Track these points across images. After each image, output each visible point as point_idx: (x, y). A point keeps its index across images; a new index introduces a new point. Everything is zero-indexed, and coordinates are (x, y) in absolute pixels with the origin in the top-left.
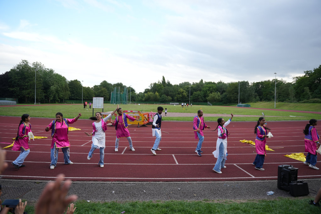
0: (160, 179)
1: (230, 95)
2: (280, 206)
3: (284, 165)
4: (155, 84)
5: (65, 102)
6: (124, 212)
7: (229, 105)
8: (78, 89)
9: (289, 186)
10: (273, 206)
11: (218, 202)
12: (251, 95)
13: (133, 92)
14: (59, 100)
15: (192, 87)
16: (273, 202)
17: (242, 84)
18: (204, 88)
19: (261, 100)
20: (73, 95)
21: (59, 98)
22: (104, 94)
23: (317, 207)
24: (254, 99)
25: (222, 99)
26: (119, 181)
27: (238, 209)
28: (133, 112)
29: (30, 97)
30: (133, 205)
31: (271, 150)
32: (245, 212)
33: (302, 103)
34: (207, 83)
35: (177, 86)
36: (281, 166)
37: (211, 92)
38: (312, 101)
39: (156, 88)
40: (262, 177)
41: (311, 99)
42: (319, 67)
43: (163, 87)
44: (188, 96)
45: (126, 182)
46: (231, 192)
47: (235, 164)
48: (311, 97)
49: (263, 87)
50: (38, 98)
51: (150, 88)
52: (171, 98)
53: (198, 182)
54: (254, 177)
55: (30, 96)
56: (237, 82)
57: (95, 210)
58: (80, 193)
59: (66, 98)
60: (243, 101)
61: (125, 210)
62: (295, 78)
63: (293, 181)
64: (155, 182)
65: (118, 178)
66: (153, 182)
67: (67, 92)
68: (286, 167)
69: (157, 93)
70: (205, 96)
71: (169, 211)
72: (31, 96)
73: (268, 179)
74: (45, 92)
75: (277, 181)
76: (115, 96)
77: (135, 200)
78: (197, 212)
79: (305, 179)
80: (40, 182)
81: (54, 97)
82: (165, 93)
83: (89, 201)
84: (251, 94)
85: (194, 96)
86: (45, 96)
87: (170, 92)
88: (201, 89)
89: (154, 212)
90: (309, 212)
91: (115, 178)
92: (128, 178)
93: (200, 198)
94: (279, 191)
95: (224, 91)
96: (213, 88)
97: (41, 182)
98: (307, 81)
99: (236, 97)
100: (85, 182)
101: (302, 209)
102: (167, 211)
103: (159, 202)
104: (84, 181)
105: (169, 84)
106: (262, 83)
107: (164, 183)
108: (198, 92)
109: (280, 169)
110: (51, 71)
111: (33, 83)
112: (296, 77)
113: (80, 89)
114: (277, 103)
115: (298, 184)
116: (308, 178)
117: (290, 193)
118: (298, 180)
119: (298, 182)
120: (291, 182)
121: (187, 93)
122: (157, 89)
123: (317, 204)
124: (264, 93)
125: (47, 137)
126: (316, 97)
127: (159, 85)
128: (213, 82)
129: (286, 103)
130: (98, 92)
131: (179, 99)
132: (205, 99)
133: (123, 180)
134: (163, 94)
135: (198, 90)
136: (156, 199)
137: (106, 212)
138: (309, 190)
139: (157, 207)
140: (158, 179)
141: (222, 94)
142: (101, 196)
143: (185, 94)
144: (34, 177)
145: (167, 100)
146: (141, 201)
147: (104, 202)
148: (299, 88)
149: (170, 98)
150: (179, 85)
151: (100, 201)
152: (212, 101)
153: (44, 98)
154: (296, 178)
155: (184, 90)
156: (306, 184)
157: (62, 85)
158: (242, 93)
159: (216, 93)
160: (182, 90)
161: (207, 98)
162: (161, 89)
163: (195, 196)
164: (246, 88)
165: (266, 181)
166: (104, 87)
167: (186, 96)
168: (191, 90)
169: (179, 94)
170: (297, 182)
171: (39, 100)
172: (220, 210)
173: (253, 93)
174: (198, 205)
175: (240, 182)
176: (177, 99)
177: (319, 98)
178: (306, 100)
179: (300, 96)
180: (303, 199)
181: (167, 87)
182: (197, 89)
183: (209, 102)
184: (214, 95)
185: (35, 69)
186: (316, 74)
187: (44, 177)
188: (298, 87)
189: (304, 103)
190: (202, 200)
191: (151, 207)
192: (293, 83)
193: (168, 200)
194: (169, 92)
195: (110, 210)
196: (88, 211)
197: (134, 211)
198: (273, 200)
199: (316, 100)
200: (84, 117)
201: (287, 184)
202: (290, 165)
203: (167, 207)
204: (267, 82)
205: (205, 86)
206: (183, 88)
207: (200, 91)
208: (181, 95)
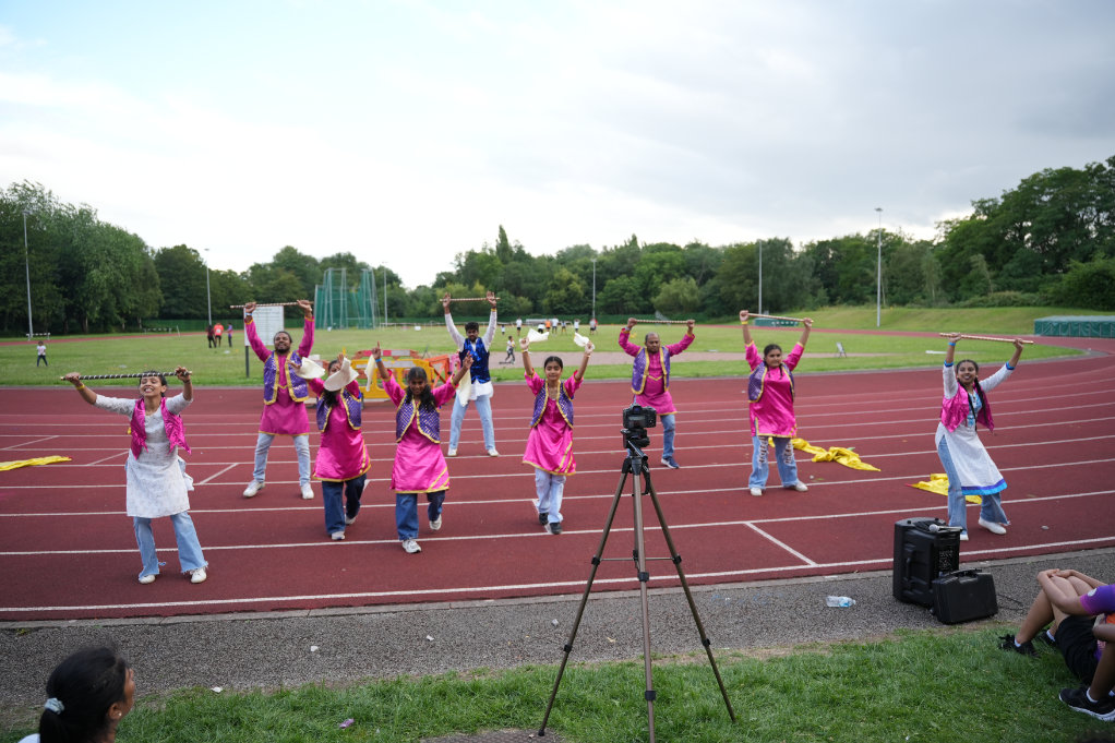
0: (488, 591)
1: (730, 285)
2: (905, 662)
3: (914, 520)
4: (471, 255)
5: (144, 327)
6: (351, 720)
7: (728, 321)
8: (190, 279)
9: (931, 591)
10: (879, 663)
11: (693, 660)
12: (798, 283)
13: (394, 283)
14: (123, 321)
15: (600, 263)
16: (879, 649)
17: (768, 247)
18: (641, 264)
19: (832, 301)
20: (174, 301)
21: (121, 315)
22: (287, 295)
23: (1025, 658)
24: (810, 299)
25: (703, 300)
26: (337, 607)
27: (762, 682)
28: (393, 354)
29: (11, 314)
30: (384, 695)
31: (870, 467)
32: (785, 690)
33: (965, 307)
34: (651, 246)
35: (550, 259)
36: (903, 523)
37: (667, 279)
38: (997, 301)
39: (475, 269)
40: (841, 564)
41: (992, 295)
42: (1020, 187)
43: (498, 262)
44: (588, 293)
45: (363, 610)
46: (736, 623)
47: (748, 523)
48: (993, 286)
49: (839, 257)
50: (39, 317)
51: (453, 270)
52: (530, 304)
53: (620, 594)
54: (813, 565)
55: (8, 310)
56: (754, 242)
57: (237, 722)
58: (186, 660)
59: (149, 313)
60: (774, 306)
61: (353, 716)
62: (943, 225)
63: (944, 571)
64: (468, 604)
65: (333, 596)
66: (460, 604)
67: (151, 291)
68: (923, 527)
69: (479, 287)
70: (647, 292)
71: (518, 706)
72: (13, 308)
73: (861, 569)
74: (65, 295)
75: (891, 573)
76: (329, 301)
77: (391, 674)
78: (617, 703)
79: (984, 560)
80: (31, 630)
81: (103, 311)
82: (507, 286)
83: (218, 689)
84: (801, 282)
85: (609, 294)
86: (69, 310)
87: (526, 281)
88: (634, 269)
89: (462, 713)
90: (1001, 677)
91: (322, 597)
92: (369, 594)
93: (628, 648)
94: (900, 607)
95: (710, 275)
96: (671, 262)
97: (37, 629)
98: (981, 234)
99: (749, 293)
100: (209, 618)
101: (976, 669)
102: (509, 707)
103: (480, 673)
104: (206, 613)
105: (522, 256)
106: (836, 244)
107: (500, 602)
108: (623, 280)
109: (902, 534)
110: (85, 215)
111: (19, 261)
112: (947, 222)
113: (198, 280)
114: (886, 311)
115: (964, 580)
116: (991, 560)
117: (933, 614)
118: (963, 567)
119: (962, 574)
120: (938, 577)
121: (584, 282)
122: (481, 272)
123: (1027, 648)
124: (842, 277)
125: (66, 459)
126: (1009, 287)
127: (487, 255)
128: (671, 243)
129: (915, 311)
130: (265, 286)
131: (559, 306)
132: (647, 303)
133: (350, 603)
134: (501, 290)
135: (621, 274)
136: (473, 667)
137: (282, 726)
138: (999, 600)
139: (473, 694)
140: (479, 589)
141: (702, 283)
142: (267, 665)
143: (579, 287)
144: (10, 609)
145: (515, 308)
146: (416, 674)
147: (277, 688)
148: (957, 256)
149: (525, 302)
150: (555, 256)
151: (262, 685)
152: (670, 310)
153: (63, 315)
154: (955, 561)
155: (573, 273)
156: (988, 579)
157: (131, 268)
158: (771, 277)
159: (683, 282)
160: (565, 273)
161: (654, 300)
162: (493, 271)
163: (611, 645)
164: (782, 261)
165: (854, 576)
166: (288, 269)
167: (581, 293)
168: (597, 272)
169: (556, 287)
170: (957, 575)
171: (46, 324)
172: (698, 689)
173: (807, 279)
174: (620, 676)
175: (767, 583)
176: (552, 304)
177: (1018, 288)
178: (977, 298)
179: (959, 285)
180: (977, 633)
181: (516, 263)
182: (618, 268)
183: (661, 312)
184: (676, 286)
185: (21, 207)
186: (1008, 209)
187: (50, 608)
188: (953, 256)
189: (972, 306)
190: (635, 656)
191: (452, 694)
192: (935, 243)
193: (513, 668)
194: (523, 280)
195: (298, 717)
196: (211, 727)
197: (388, 713)
198: (878, 640)
199: (1009, 298)
200: (214, 380)
201: (924, 583)
202: (933, 519)
203: (508, 691)
204: (852, 239)
205: (644, 259)
206: (571, 266)
207: (629, 277)
208: (562, 293)
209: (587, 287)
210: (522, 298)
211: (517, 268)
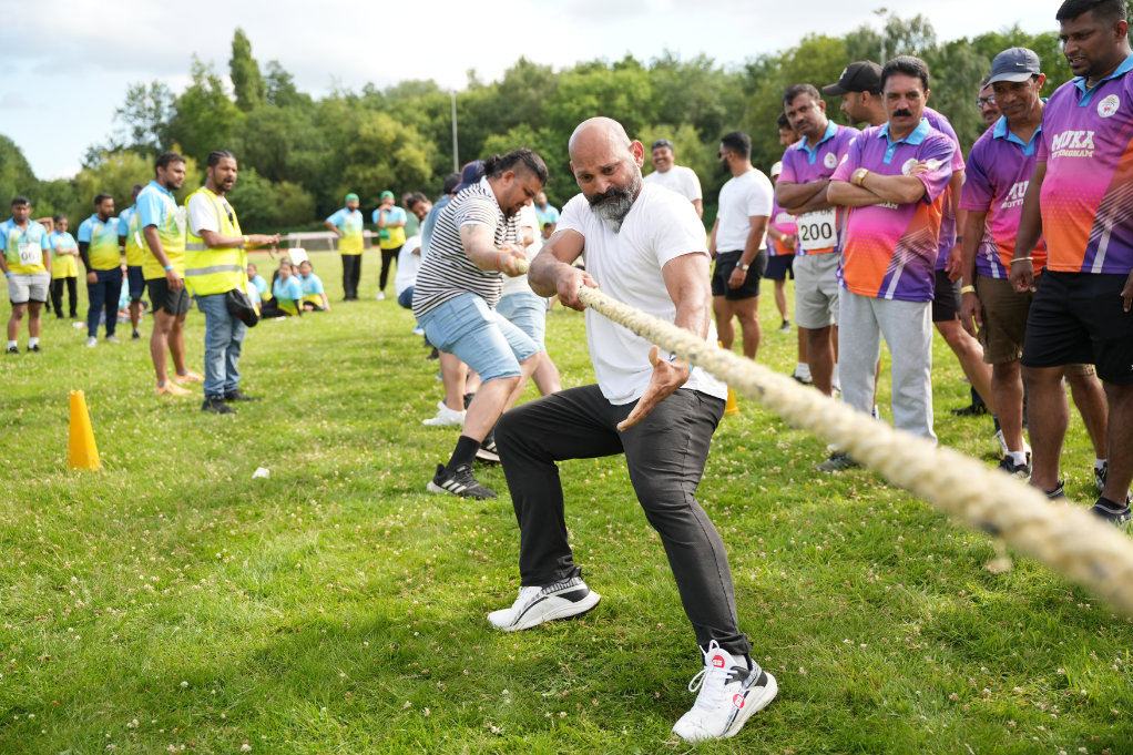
15: (465, 104)
18: (561, 100)
35: (352, 101)
43: (235, 107)
52: (306, 199)
82: (251, 160)
87: (297, 147)
96: (630, 98)
105: (287, 97)
121: (431, 146)
122: (193, 133)
135: (513, 124)
141: (709, 135)
143: (419, 155)
145: (271, 210)
149: (299, 196)
150: (360, 94)
155: (407, 122)
160: (387, 126)
162: (224, 128)
167: (426, 169)
168: (459, 124)
169: (367, 159)
181: (273, 109)
182: (505, 112)
194: (290, 145)
205: (569, 88)
206: (399, 109)
207: (535, 129)
208: (382, 169)
209: (439, 156)
210: (286, 185)
211: (275, 118)
